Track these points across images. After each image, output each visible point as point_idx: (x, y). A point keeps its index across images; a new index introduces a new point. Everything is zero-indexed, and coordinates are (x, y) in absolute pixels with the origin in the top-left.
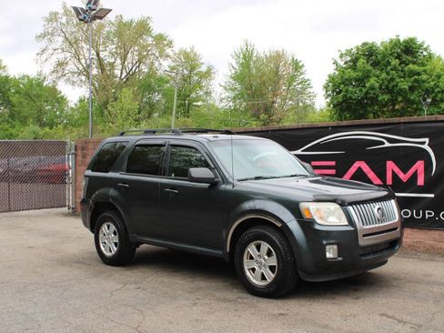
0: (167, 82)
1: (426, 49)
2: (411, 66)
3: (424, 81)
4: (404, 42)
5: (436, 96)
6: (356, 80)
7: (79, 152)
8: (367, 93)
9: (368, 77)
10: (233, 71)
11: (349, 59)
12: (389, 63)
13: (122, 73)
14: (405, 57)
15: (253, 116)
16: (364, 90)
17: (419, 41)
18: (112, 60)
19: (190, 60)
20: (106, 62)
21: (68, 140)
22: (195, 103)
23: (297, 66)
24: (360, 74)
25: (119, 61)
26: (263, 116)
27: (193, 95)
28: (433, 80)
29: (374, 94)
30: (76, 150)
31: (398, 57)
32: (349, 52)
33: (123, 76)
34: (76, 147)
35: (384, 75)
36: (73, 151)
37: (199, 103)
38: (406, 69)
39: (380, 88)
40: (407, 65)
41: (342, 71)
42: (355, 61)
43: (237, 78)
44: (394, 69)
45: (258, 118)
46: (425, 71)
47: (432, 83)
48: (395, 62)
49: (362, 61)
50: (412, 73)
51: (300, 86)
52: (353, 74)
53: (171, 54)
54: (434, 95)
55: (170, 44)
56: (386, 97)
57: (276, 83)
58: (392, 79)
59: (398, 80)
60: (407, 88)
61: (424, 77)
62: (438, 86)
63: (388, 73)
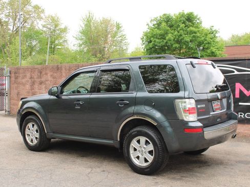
0: (41, 34)
1: (199, 19)
2: (191, 28)
3: (198, 37)
4: (187, 14)
5: (205, 46)
6: (160, 35)
7: (13, 75)
8: (167, 43)
9: (167, 33)
10: (81, 29)
11: (155, 23)
12: (179, 26)
13: (13, 28)
14: (187, 23)
15: (93, 55)
16: (165, 41)
17: (195, 14)
18: (7, 20)
19: (55, 21)
20: (3, 21)
21: (5, 67)
22: (57, 47)
23: (118, 27)
24: (163, 32)
25: (11, 20)
26: (99, 55)
27: (57, 42)
28: (203, 37)
29: (171, 43)
30: (10, 73)
31: (184, 23)
32: (156, 19)
33: (14, 30)
34: (10, 72)
35: (176, 33)
36: (9, 74)
37: (60, 47)
38: (188, 29)
39: (174, 40)
40: (188, 27)
41: (152, 30)
42: (159, 24)
43: (83, 32)
44: (182, 29)
45: (96, 56)
46: (198, 31)
47: (203, 38)
48: (182, 26)
49: (164, 24)
50: (192, 32)
51: (120, 38)
52: (159, 32)
53: (44, 17)
54: (203, 45)
55: (43, 11)
56: (177, 45)
57: (106, 36)
58: (181, 35)
59: (184, 36)
60: (189, 40)
61: (198, 34)
62: (206, 40)
63: (178, 32)
